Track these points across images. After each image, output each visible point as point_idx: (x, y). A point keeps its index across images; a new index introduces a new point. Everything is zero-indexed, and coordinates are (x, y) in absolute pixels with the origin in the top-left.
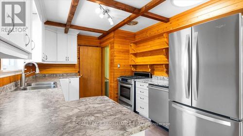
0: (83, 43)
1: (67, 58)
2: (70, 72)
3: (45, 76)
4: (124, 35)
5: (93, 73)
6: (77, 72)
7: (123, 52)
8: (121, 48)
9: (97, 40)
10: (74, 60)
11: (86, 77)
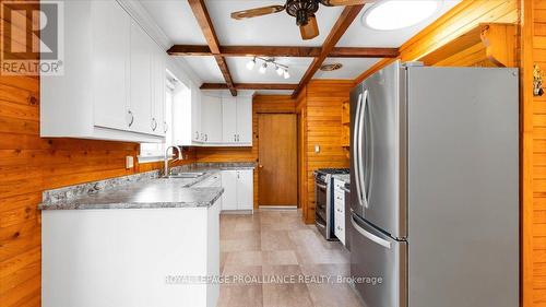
0: (264, 109)
1: (237, 138)
2: (244, 160)
3: (208, 166)
4: (327, 89)
5: (282, 163)
6: (254, 160)
7: (326, 122)
8: (321, 114)
9: (290, 101)
10: (247, 140)
11: (269, 169)
